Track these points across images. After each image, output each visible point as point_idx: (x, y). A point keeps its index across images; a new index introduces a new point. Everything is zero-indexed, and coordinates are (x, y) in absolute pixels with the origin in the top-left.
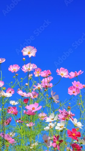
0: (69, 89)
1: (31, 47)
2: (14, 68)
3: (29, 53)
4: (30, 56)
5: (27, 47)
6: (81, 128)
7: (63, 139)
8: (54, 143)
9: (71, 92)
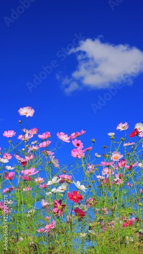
2: (9, 134)
3: (27, 113)
6: (85, 191)
7: (65, 204)
8: (56, 209)
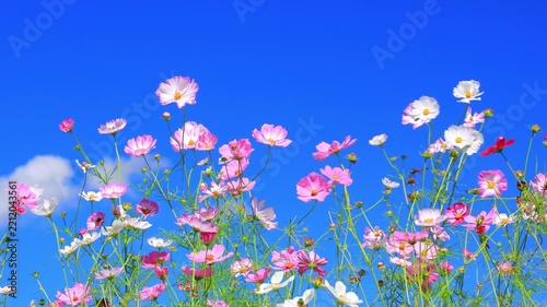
0: (298, 188)
1: (181, 79)
2: (140, 147)
3: (178, 97)
4: (181, 103)
5: (171, 81)
9: (304, 194)
